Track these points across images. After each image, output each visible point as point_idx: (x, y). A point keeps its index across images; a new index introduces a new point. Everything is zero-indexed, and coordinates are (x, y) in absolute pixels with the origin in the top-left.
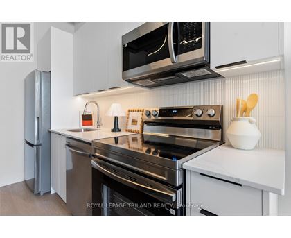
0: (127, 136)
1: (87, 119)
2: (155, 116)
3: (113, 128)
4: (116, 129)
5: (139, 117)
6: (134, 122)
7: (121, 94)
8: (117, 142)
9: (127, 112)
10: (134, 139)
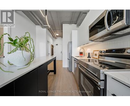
0: (93, 59)
1: (81, 53)
2: (104, 53)
3: (88, 56)
4: (89, 57)
5: (97, 53)
6: (96, 55)
7: (89, 46)
8: (89, 61)
9: (93, 51)
10: (96, 61)
